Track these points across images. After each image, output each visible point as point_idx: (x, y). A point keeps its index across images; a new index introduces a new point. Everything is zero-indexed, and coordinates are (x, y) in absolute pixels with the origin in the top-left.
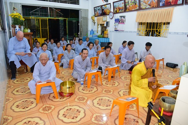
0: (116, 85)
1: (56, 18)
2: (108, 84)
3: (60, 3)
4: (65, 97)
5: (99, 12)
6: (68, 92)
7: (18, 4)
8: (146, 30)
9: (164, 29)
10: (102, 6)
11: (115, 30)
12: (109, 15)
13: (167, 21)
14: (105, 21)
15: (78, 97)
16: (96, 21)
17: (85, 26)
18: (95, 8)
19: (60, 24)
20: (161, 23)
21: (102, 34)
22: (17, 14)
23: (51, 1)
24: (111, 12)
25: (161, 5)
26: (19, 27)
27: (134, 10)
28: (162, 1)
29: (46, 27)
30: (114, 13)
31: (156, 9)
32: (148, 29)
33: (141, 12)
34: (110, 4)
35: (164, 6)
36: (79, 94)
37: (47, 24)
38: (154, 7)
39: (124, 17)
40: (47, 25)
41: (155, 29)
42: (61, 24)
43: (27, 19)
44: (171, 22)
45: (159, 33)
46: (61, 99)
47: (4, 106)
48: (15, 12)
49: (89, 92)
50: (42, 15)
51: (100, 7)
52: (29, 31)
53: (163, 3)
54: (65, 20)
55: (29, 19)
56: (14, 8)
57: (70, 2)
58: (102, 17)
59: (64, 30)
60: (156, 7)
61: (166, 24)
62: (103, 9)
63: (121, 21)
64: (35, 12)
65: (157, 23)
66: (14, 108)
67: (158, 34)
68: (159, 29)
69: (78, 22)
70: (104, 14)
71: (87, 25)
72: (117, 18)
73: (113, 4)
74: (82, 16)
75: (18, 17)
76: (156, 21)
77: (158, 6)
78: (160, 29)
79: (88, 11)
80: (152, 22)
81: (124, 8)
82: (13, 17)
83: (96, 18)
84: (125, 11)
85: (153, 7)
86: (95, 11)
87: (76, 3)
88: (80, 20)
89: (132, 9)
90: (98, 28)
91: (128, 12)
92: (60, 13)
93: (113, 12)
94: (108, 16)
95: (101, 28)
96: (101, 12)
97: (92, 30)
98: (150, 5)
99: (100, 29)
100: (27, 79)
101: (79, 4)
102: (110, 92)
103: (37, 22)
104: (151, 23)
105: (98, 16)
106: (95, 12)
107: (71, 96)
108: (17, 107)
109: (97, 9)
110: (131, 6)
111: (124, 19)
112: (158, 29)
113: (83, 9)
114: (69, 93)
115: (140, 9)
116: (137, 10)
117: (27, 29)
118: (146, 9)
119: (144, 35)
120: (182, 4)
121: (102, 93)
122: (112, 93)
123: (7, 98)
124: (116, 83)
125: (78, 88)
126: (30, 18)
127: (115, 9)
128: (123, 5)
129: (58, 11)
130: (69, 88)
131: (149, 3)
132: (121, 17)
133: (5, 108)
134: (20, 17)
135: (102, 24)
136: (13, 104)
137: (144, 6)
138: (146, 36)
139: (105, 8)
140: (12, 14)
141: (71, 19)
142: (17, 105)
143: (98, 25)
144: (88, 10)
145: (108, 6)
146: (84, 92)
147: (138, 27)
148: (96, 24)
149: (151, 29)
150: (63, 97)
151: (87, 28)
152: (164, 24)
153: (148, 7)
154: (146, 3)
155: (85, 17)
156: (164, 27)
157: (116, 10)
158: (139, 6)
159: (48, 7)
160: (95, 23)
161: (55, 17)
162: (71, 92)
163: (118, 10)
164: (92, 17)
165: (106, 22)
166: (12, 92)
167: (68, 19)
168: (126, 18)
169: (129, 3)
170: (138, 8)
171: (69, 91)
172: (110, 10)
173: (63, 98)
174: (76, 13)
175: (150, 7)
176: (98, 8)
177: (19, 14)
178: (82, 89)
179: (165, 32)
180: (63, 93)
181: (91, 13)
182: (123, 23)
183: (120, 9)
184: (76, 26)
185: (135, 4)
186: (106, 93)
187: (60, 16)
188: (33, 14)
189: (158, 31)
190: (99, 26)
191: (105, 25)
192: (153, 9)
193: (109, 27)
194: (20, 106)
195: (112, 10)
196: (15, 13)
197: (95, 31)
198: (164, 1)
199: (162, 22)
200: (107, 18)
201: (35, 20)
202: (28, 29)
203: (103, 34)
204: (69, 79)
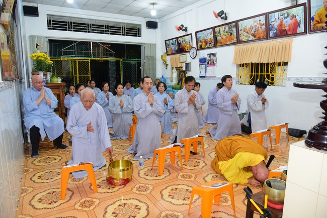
0: (200, 166)
1: (104, 59)
2: (188, 165)
3: (109, 35)
4: (116, 186)
5: (173, 48)
6: (121, 178)
7: (44, 37)
8: (252, 75)
9: (280, 73)
10: (177, 38)
11: (201, 77)
12: (189, 52)
13: (283, 61)
14: (183, 62)
15: (138, 186)
16: (169, 63)
17: (151, 70)
18: (167, 42)
19: (110, 67)
20: (274, 64)
21: (178, 84)
22: (42, 54)
23: (95, 33)
24: (192, 47)
25: (271, 35)
26: (44, 75)
27: (229, 43)
28: (273, 29)
29: (87, 74)
30: (198, 49)
31: (264, 41)
32: (253, 74)
33: (241, 47)
34: (191, 34)
35: (277, 36)
36: (140, 181)
37: (88, 68)
38: (262, 38)
39: (214, 55)
40: (89, 70)
41: (265, 74)
42: (112, 69)
43: (57, 61)
44: (290, 61)
45: (273, 79)
46: (109, 189)
47: (19, 199)
48: (38, 51)
49: (156, 178)
50: (81, 55)
51: (174, 40)
52: (59, 80)
53: (274, 32)
54: (118, 62)
55: (59, 61)
56: (37, 44)
57: (127, 33)
58: (178, 56)
59: (116, 77)
60: (263, 39)
61: (283, 65)
62: (180, 44)
63: (210, 62)
64: (68, 49)
65: (268, 64)
66: (34, 202)
67: (270, 81)
68: (271, 72)
69: (139, 64)
70: (181, 50)
71: (154, 70)
72: (202, 58)
73: (196, 35)
74: (146, 55)
75: (43, 59)
76: (265, 61)
77: (267, 37)
78: (273, 74)
79: (156, 47)
80: (259, 62)
81: (213, 41)
82: (35, 58)
83: (168, 58)
84: (215, 46)
85: (259, 39)
86: (167, 46)
87: (136, 34)
88: (143, 60)
89: (226, 42)
90: (172, 73)
91: (220, 46)
92: (109, 51)
93: (196, 47)
94: (188, 54)
95: (176, 73)
96: (177, 48)
97: (163, 76)
98: (254, 35)
99: (175, 75)
100: (55, 159)
101: (140, 36)
102: (190, 177)
103: (73, 65)
104: (258, 64)
105: (172, 54)
106: (168, 48)
107: (125, 184)
108: (40, 202)
109: (170, 43)
110: (224, 37)
111: (214, 58)
112: (269, 74)
113: (148, 44)
114: (123, 180)
115: (239, 42)
116: (234, 44)
117: (57, 77)
118: (248, 41)
119: (247, 83)
120: (305, 32)
121: (176, 179)
122: (192, 179)
123: (23, 188)
124: (202, 162)
125: (139, 172)
126: (62, 60)
127: (199, 42)
128: (212, 35)
129: (107, 47)
130: (123, 170)
131: (253, 32)
132: (210, 55)
133: (21, 204)
134: (46, 58)
135: (179, 68)
136: (33, 198)
137: (245, 37)
138: (251, 84)
139: (182, 41)
140: (34, 55)
141: (128, 60)
142: (40, 199)
143: (173, 68)
144: (155, 44)
145: (188, 38)
146: (147, 177)
147: (237, 71)
148: (169, 67)
149: (259, 74)
150: (113, 186)
151: (154, 74)
152: (279, 64)
153: (252, 38)
154: (247, 33)
155: (151, 57)
156: (279, 70)
157: (201, 44)
158: (237, 38)
159: (90, 42)
160: (167, 65)
161: (101, 58)
162: (126, 178)
163: (204, 43)
164: (162, 56)
165: (184, 64)
166: (31, 180)
167: (123, 60)
168: (217, 56)
169: (221, 33)
170: (235, 40)
171: (123, 175)
172: (191, 44)
173: (114, 188)
174: (135, 50)
175: (254, 38)
176: (171, 41)
177: (45, 54)
178: (145, 174)
179: (281, 77)
180: (113, 179)
181: (160, 50)
182: (214, 64)
183: (206, 43)
184: (136, 72)
185: (231, 34)
186: (183, 179)
187: (111, 55)
188: (65, 53)
189: (270, 76)
190: (174, 70)
191: (184, 69)
192: (260, 42)
193: (190, 71)
194: (45, 201)
195: (194, 45)
196: (39, 53)
197: (167, 78)
198: (276, 29)
199: (275, 62)
200: (187, 57)
201: (69, 63)
202: (59, 78)
203: (180, 83)
204: (123, 158)
